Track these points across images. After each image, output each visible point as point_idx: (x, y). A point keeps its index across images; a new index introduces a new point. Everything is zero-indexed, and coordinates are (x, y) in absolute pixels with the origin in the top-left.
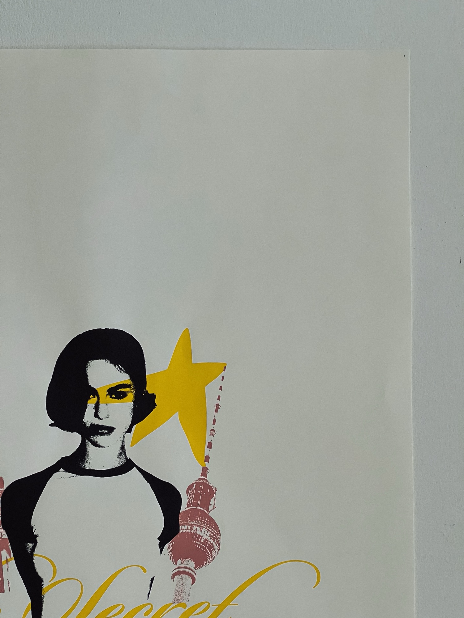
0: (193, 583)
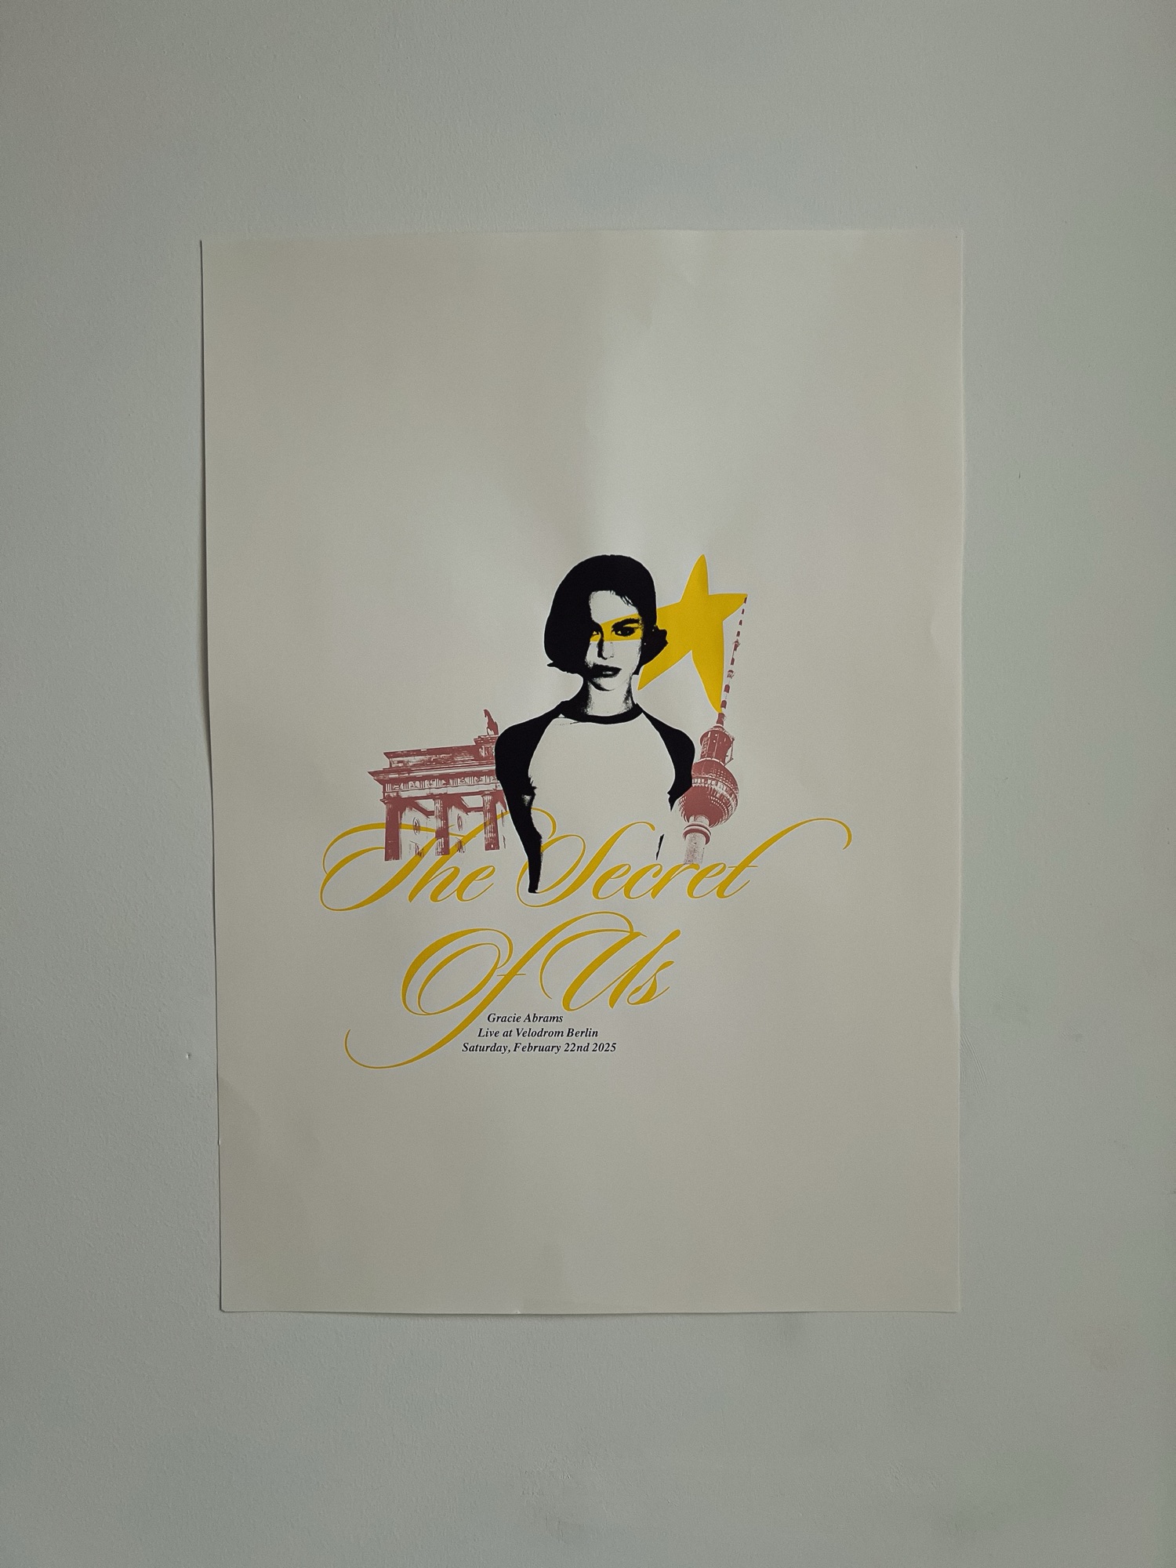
0: (706, 843)
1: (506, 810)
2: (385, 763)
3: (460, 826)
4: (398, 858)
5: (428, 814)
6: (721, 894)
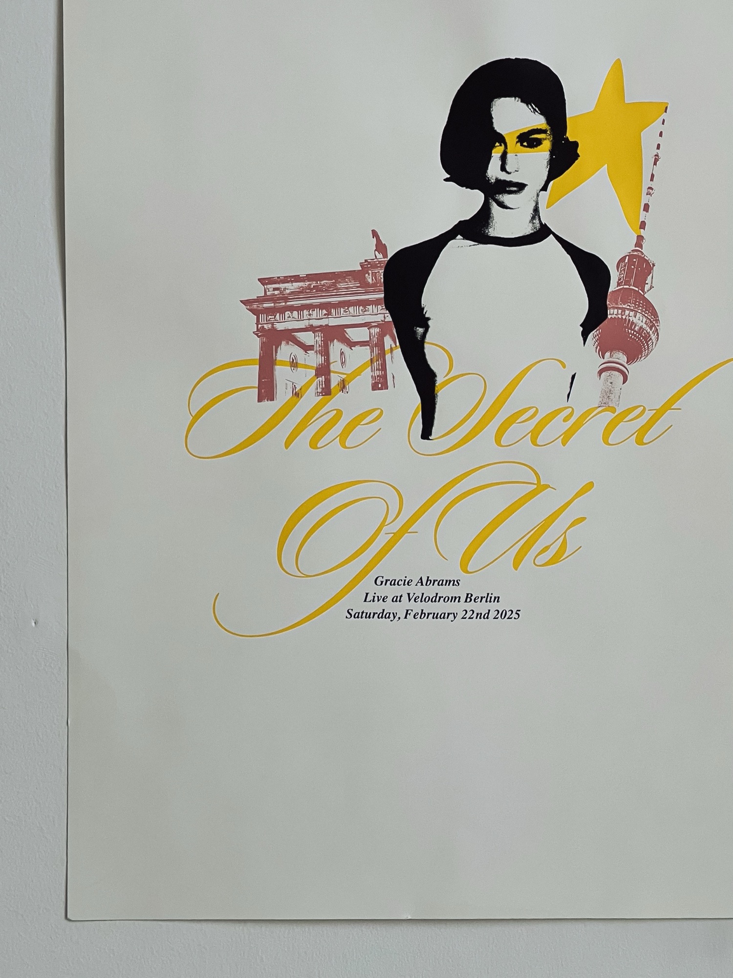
0: (624, 383)
1: (396, 345)
2: (259, 291)
3: (343, 363)
4: (272, 400)
5: (306, 348)
6: (640, 442)
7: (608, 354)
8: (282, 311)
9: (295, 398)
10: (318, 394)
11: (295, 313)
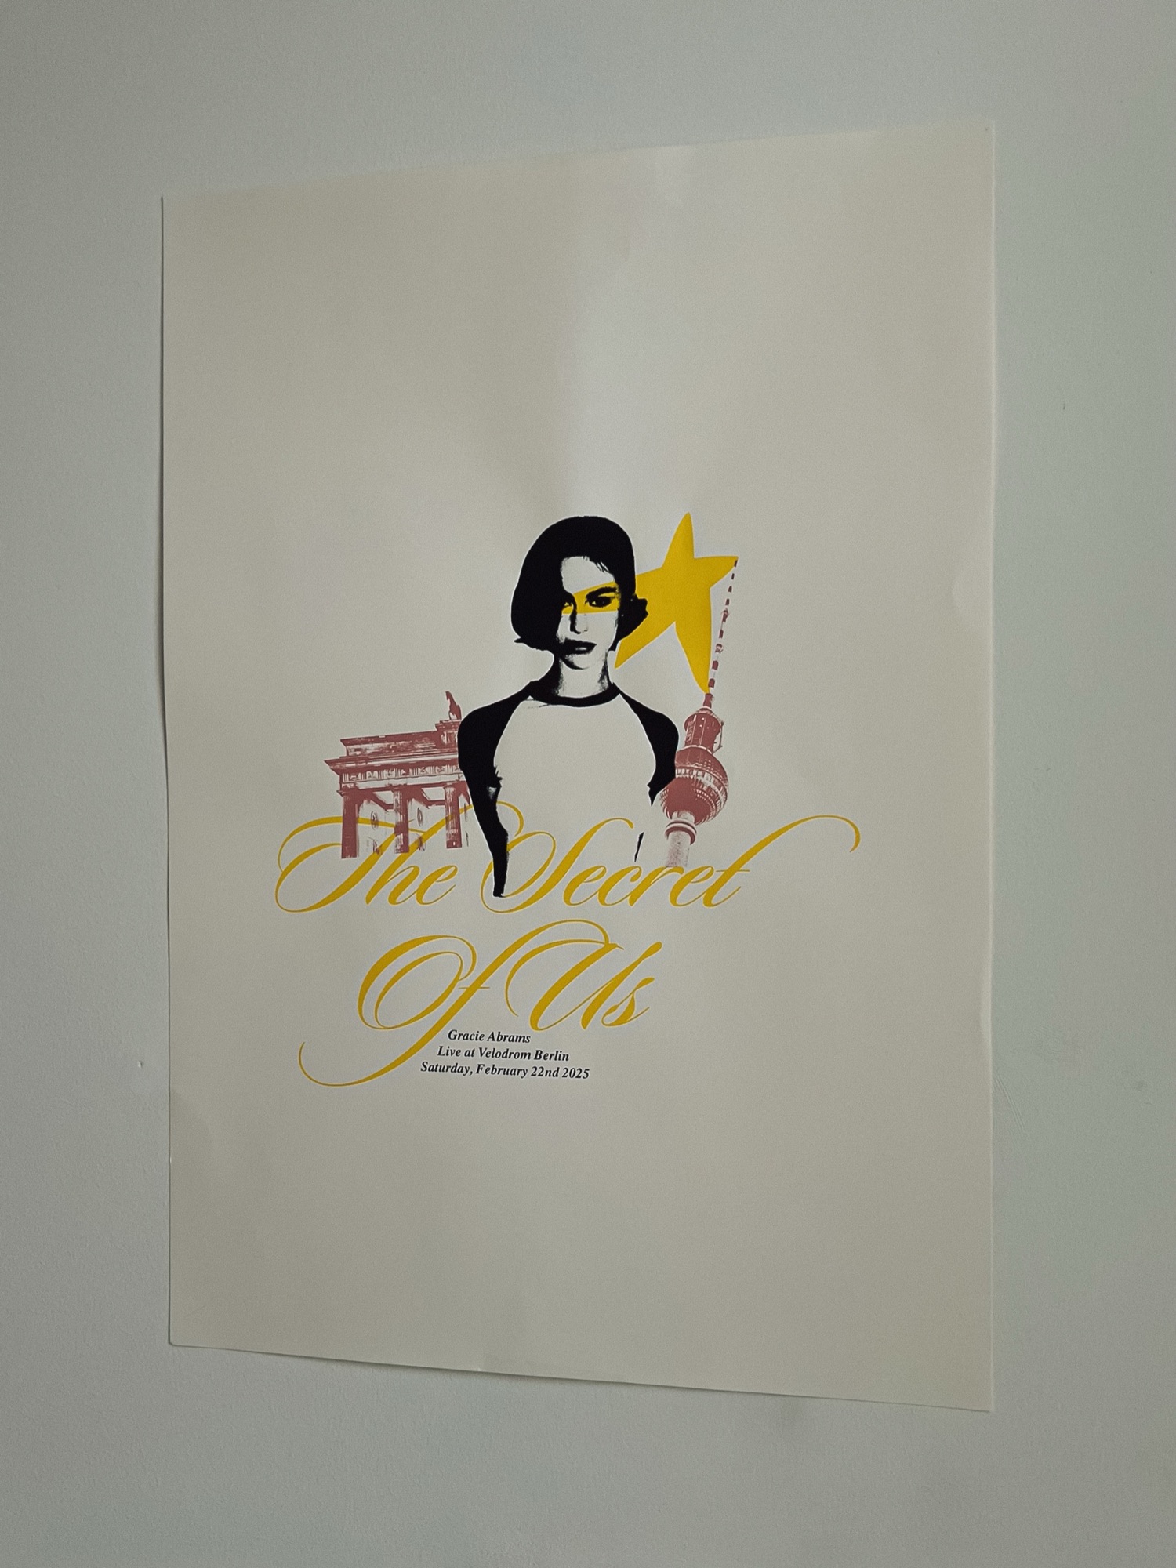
0: (692, 842)
1: (469, 803)
2: (341, 751)
3: (420, 821)
4: (355, 856)
5: (386, 807)
6: (708, 903)
7: (675, 814)
8: (364, 770)
9: (376, 854)
10: (398, 851)
11: (376, 773)
